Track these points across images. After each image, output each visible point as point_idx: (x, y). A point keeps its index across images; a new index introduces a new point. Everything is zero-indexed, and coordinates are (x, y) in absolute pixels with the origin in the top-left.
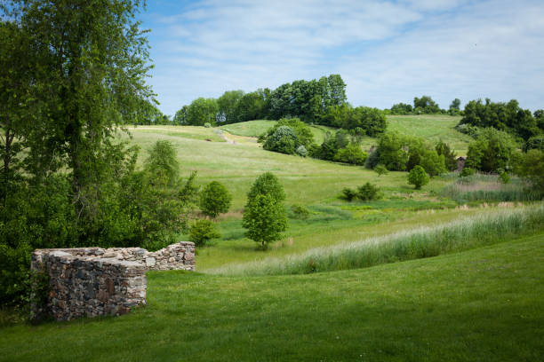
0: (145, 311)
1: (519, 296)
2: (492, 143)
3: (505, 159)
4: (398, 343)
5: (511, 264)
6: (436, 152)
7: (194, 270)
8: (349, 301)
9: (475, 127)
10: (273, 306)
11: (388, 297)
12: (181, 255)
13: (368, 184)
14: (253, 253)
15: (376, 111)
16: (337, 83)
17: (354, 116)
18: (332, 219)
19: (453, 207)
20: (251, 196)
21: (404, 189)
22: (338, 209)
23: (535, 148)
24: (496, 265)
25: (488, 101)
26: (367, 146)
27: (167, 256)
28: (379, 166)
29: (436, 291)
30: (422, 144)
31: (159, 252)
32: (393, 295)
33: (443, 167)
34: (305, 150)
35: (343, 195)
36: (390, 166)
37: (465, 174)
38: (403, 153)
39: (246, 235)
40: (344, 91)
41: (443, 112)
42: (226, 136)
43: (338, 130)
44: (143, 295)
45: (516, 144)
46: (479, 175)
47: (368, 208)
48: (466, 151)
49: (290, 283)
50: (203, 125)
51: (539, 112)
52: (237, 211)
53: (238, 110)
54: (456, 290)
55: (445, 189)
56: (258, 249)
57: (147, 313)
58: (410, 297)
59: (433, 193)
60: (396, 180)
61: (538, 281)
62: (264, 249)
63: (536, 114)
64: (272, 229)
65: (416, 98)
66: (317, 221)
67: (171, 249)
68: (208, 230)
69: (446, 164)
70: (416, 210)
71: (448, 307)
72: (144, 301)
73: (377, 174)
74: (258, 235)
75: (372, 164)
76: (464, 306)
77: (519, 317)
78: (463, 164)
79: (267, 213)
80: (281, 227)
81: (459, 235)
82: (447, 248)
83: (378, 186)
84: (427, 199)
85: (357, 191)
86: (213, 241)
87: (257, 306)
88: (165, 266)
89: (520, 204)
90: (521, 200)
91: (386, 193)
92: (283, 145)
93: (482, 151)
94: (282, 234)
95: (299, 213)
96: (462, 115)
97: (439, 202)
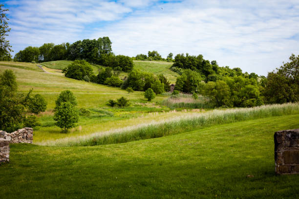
0: (9, 165)
1: (205, 158)
2: (189, 77)
3: (196, 86)
4: (147, 180)
5: (199, 141)
6: (160, 81)
7: (32, 143)
8: (118, 160)
9: (180, 68)
10: (79, 162)
11: (138, 158)
12: (25, 135)
13: (122, 98)
14: (60, 134)
15: (128, 58)
16: (106, 41)
17: (115, 60)
18: (103, 116)
19: (168, 111)
20: (58, 103)
21: (142, 101)
22: (106, 111)
23: (211, 80)
24: (192, 142)
25: (187, 55)
26: (122, 77)
27: (18, 135)
28: (129, 88)
29: (163, 155)
30: (152, 77)
31: (13, 133)
32: (141, 157)
33: (163, 90)
34: (88, 78)
35: (109, 103)
36: (134, 88)
37: (174, 93)
38: (142, 81)
39: (55, 124)
40: (110, 46)
41: (163, 60)
42: (44, 68)
43: (107, 68)
44: (7, 156)
45: (201, 78)
46: (181, 94)
47: (123, 111)
48: (175, 81)
49: (85, 151)
50: (31, 62)
51: (213, 61)
52: (50, 111)
53: (51, 54)
54: (173, 155)
55: (164, 101)
56: (62, 132)
57: (10, 166)
58: (150, 158)
59: (157, 103)
60: (138, 95)
61: (214, 150)
62: (66, 132)
63: (212, 62)
64: (70, 121)
65: (149, 52)
66: (94, 117)
67: (20, 132)
68: (34, 121)
69: (165, 88)
70: (148, 112)
71: (170, 163)
72: (8, 160)
73: (127, 92)
74: (62, 125)
75: (125, 86)
76: (178, 162)
77: (205, 168)
78: (173, 88)
79: (68, 112)
80: (76, 120)
81: (173, 126)
82: (167, 133)
83: (128, 99)
84: (154, 106)
85: (117, 101)
86: (37, 127)
87: (70, 163)
88: (16, 141)
89: (203, 110)
90: (203, 108)
91: (132, 102)
92: (76, 74)
93: (184, 82)
94: (76, 124)
95: (84, 113)
96: (173, 61)
97: (161, 108)
